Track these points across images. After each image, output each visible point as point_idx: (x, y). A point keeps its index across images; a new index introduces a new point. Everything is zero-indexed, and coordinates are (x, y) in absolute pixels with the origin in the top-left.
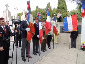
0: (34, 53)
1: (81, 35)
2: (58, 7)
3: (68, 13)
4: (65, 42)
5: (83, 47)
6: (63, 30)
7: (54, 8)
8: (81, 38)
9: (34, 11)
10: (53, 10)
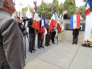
0: (38, 47)
1: (84, 33)
2: (65, 2)
3: (77, 8)
4: (69, 39)
5: (84, 44)
6: (67, 27)
7: (62, 3)
8: (84, 35)
9: (39, 6)
10: (60, 6)
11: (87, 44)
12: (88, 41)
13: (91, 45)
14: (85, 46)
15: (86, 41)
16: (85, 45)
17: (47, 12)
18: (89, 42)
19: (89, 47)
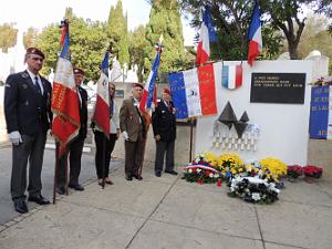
2: (152, 27)
11: (199, 171)
12: (202, 162)
13: (211, 175)
14: (192, 181)
15: (197, 161)
16: (192, 177)
17: (83, 54)
18: (207, 164)
19: (206, 182)
